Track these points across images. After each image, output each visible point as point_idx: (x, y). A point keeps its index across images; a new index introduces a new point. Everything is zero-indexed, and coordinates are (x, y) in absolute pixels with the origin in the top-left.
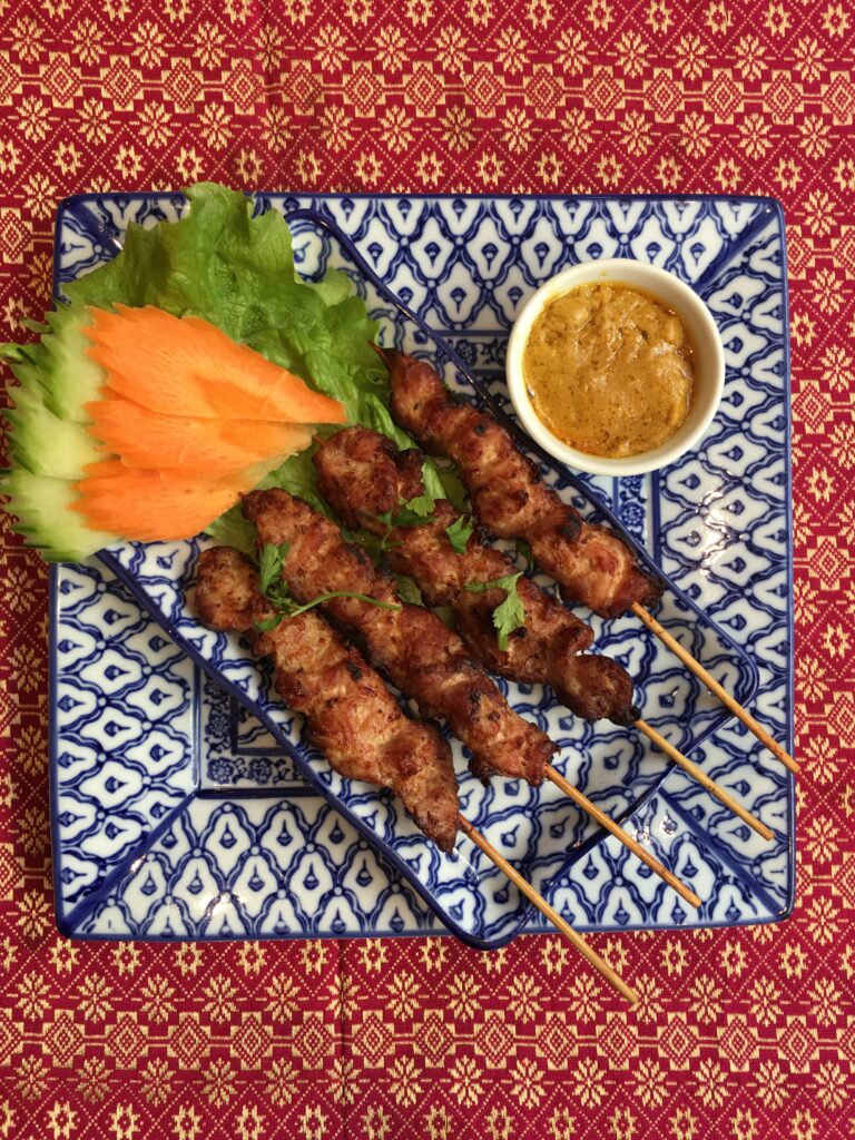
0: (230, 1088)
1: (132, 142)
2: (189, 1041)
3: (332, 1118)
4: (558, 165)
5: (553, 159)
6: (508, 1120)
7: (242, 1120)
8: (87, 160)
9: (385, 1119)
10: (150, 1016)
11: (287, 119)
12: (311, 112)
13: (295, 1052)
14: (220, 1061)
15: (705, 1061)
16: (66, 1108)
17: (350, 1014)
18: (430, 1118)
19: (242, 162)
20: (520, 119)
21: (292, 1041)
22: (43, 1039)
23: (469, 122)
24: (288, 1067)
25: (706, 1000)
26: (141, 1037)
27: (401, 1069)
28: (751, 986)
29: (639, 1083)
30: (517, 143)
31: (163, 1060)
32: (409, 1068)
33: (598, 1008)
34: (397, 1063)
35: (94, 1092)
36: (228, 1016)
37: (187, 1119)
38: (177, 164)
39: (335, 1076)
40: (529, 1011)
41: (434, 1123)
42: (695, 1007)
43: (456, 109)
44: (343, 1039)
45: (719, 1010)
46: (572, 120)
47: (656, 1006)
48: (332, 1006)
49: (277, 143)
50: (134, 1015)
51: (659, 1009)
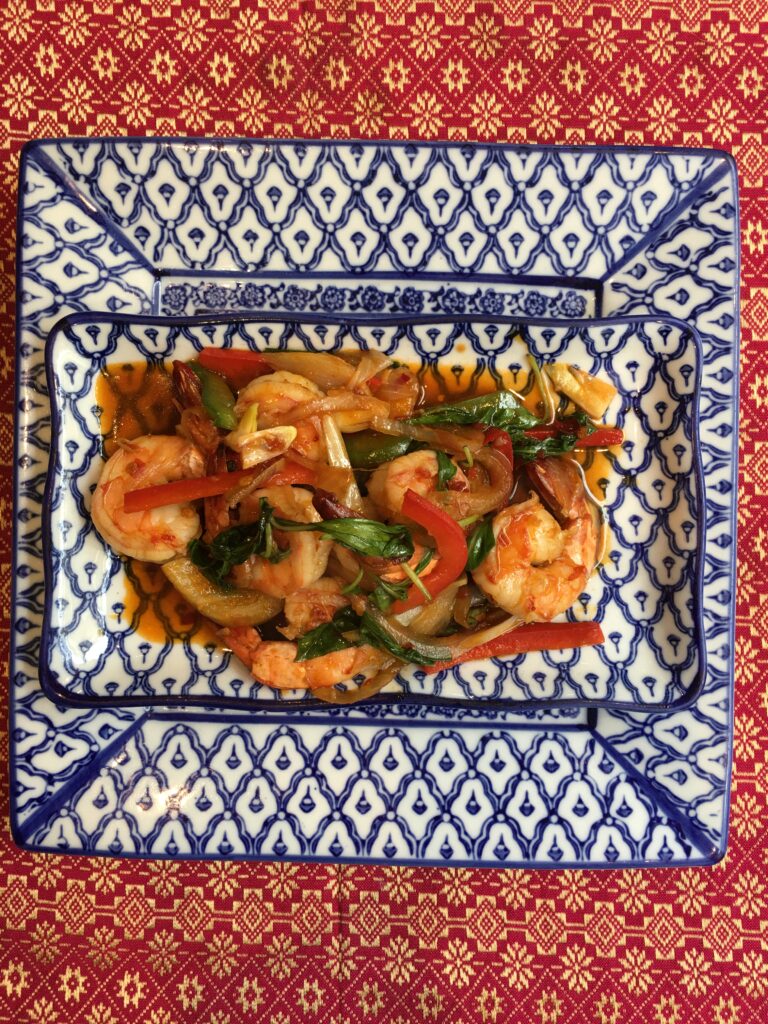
0: (232, 960)
1: (168, 47)
2: (193, 914)
3: (329, 992)
4: (582, 73)
5: (578, 67)
6: (498, 1000)
7: (242, 991)
8: (123, 65)
9: (379, 995)
10: (157, 889)
11: (319, 26)
12: (342, 19)
13: (295, 928)
14: (223, 935)
15: (689, 950)
16: (77, 972)
17: (347, 894)
18: (422, 997)
19: (273, 68)
20: (547, 28)
21: (291, 918)
22: (56, 907)
23: (497, 30)
24: (288, 942)
25: (692, 893)
26: (149, 910)
27: (396, 948)
28: (736, 880)
29: (625, 970)
30: (542, 51)
31: (169, 932)
32: (403, 949)
33: (586, 897)
34: (392, 943)
35: (103, 960)
36: (231, 892)
37: (191, 987)
38: (210, 69)
39: (332, 952)
40: (520, 897)
41: (426, 1001)
42: (681, 899)
43: (485, 18)
44: (340, 918)
45: (704, 902)
46: (599, 30)
47: (643, 897)
48: (330, 886)
49: (308, 49)
50: (141, 888)
51: (646, 901)
